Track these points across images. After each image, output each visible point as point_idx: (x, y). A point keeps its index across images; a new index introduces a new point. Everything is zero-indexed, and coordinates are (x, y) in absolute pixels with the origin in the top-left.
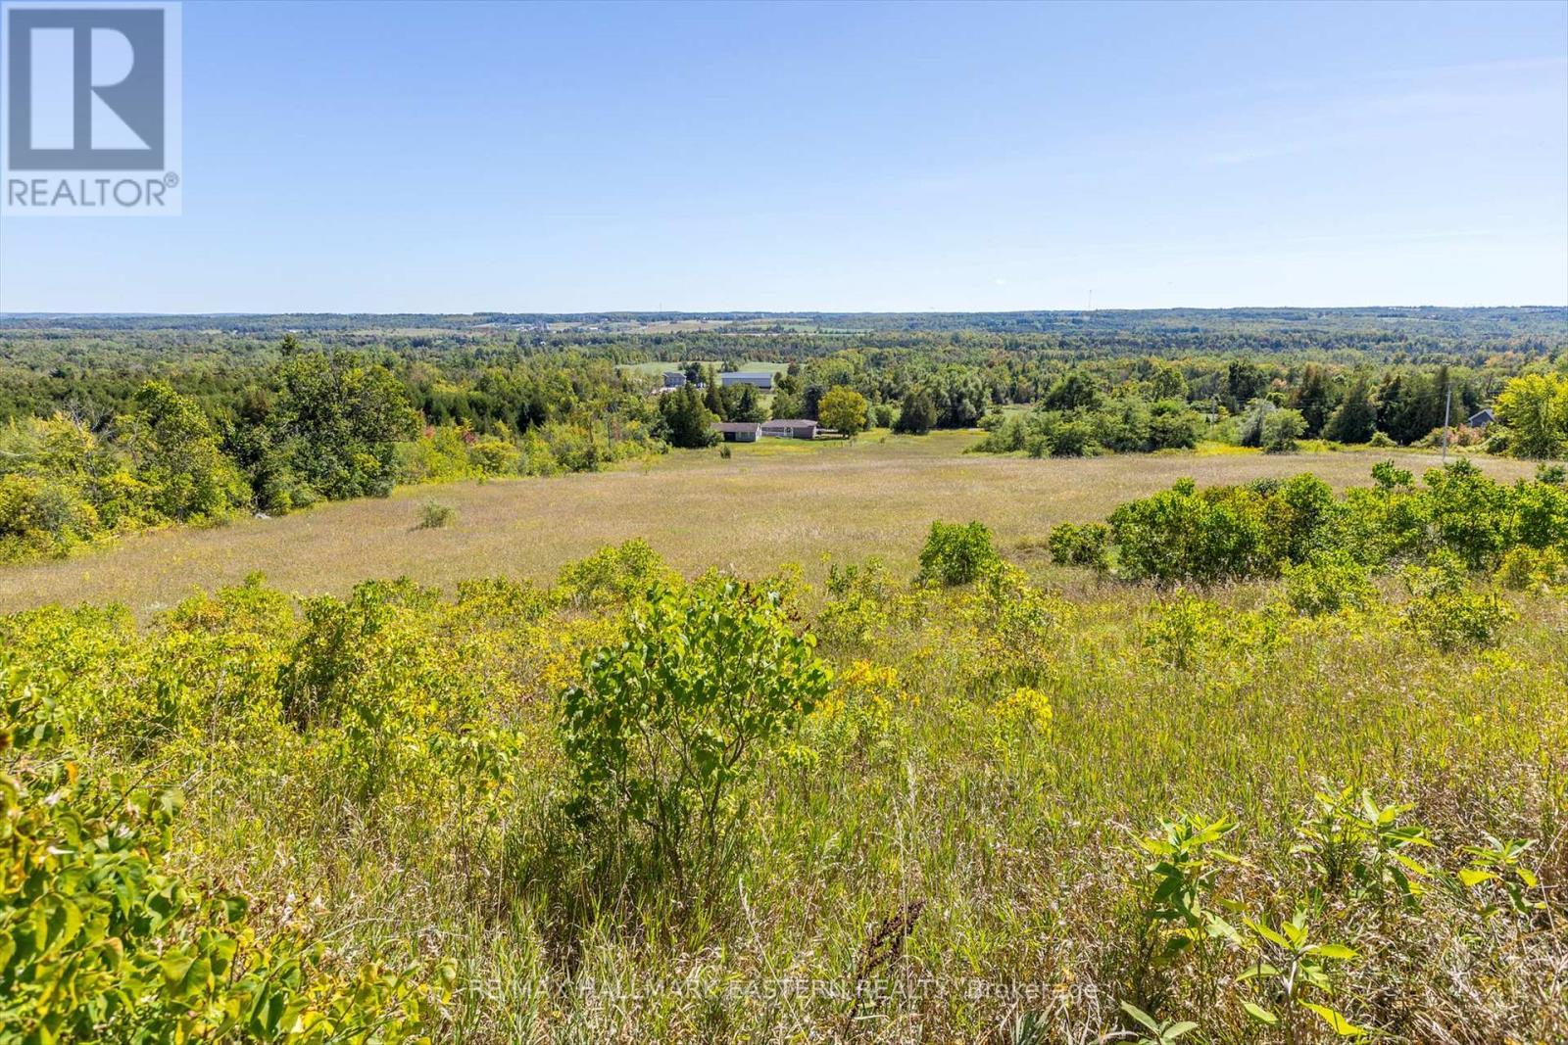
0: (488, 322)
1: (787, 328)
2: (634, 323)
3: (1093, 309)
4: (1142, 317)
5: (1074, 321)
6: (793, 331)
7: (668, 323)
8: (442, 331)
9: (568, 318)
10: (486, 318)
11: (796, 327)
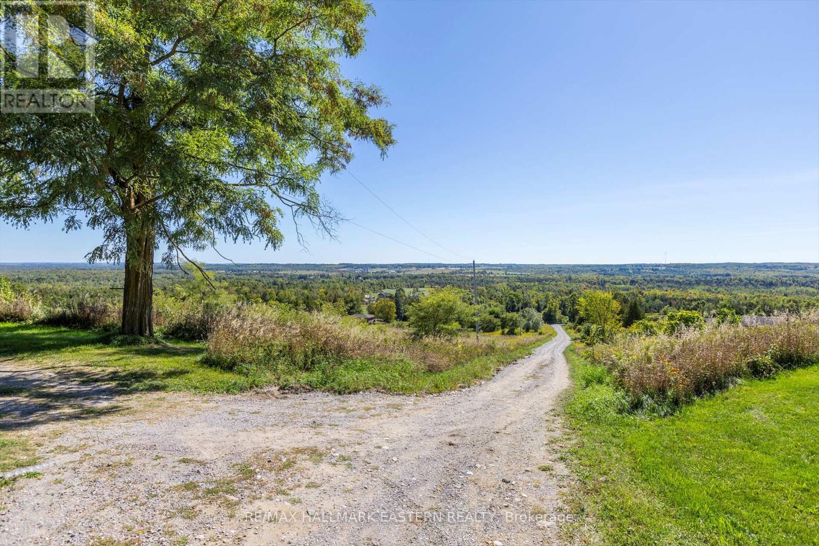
0: (344, 268)
1: (488, 272)
2: (414, 268)
3: (669, 263)
4: (698, 268)
5: (653, 270)
6: (492, 273)
7: (431, 269)
8: (318, 272)
9: (382, 266)
10: (343, 266)
11: (493, 272)
